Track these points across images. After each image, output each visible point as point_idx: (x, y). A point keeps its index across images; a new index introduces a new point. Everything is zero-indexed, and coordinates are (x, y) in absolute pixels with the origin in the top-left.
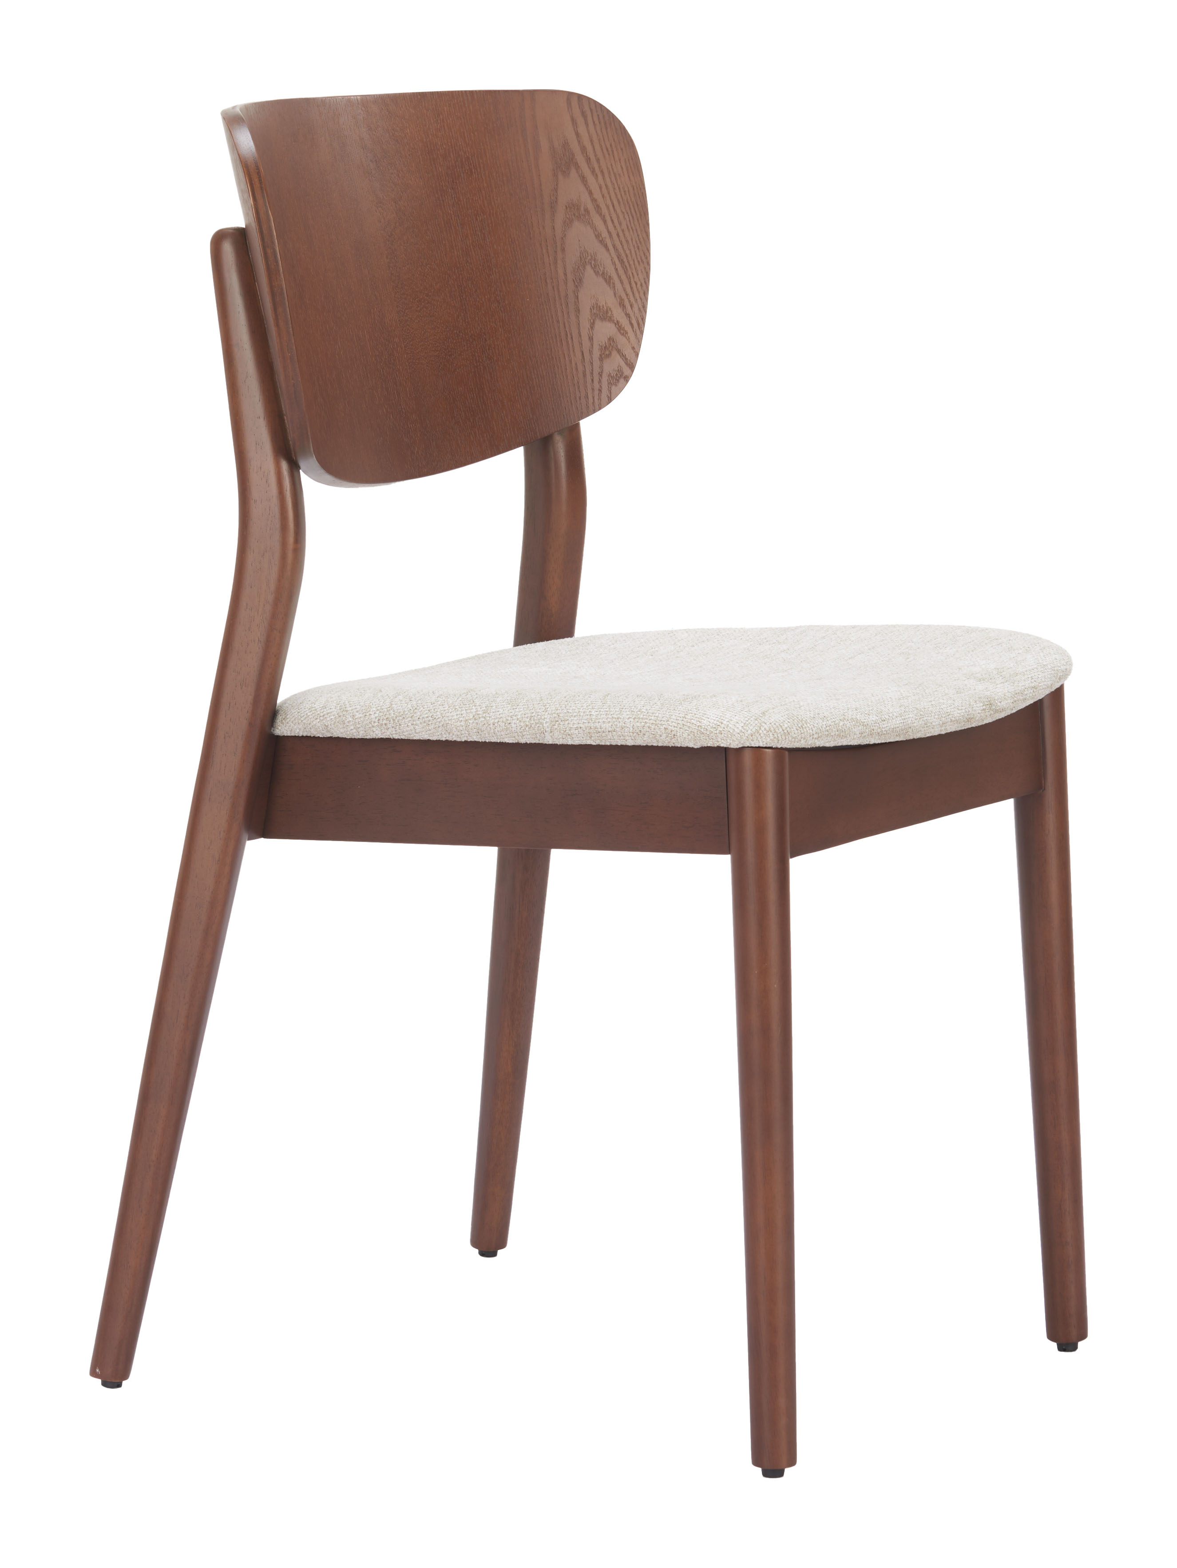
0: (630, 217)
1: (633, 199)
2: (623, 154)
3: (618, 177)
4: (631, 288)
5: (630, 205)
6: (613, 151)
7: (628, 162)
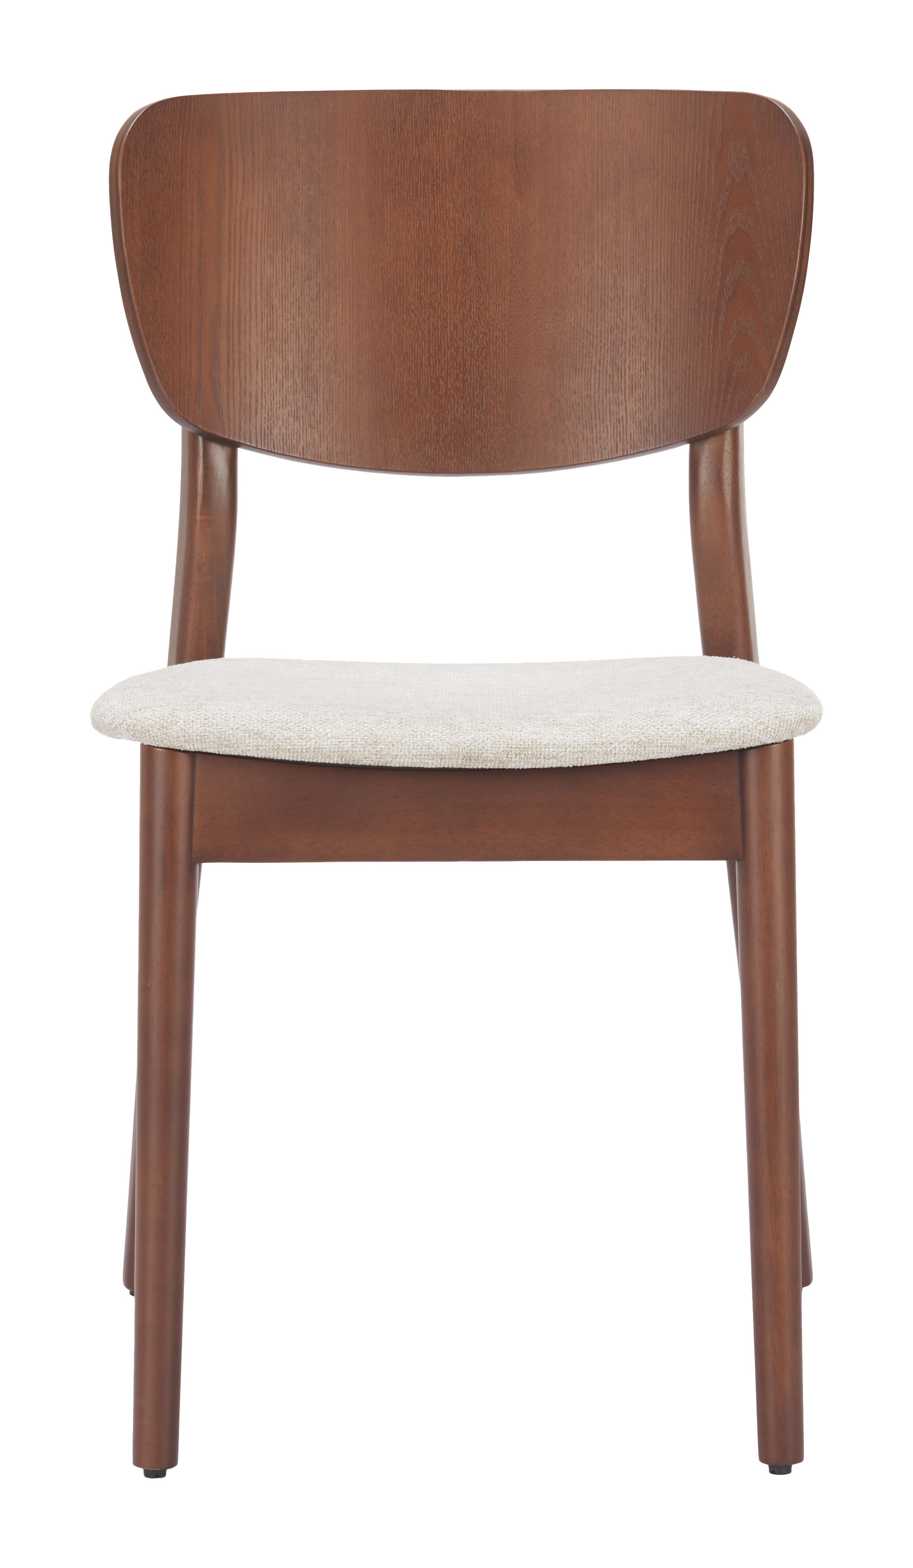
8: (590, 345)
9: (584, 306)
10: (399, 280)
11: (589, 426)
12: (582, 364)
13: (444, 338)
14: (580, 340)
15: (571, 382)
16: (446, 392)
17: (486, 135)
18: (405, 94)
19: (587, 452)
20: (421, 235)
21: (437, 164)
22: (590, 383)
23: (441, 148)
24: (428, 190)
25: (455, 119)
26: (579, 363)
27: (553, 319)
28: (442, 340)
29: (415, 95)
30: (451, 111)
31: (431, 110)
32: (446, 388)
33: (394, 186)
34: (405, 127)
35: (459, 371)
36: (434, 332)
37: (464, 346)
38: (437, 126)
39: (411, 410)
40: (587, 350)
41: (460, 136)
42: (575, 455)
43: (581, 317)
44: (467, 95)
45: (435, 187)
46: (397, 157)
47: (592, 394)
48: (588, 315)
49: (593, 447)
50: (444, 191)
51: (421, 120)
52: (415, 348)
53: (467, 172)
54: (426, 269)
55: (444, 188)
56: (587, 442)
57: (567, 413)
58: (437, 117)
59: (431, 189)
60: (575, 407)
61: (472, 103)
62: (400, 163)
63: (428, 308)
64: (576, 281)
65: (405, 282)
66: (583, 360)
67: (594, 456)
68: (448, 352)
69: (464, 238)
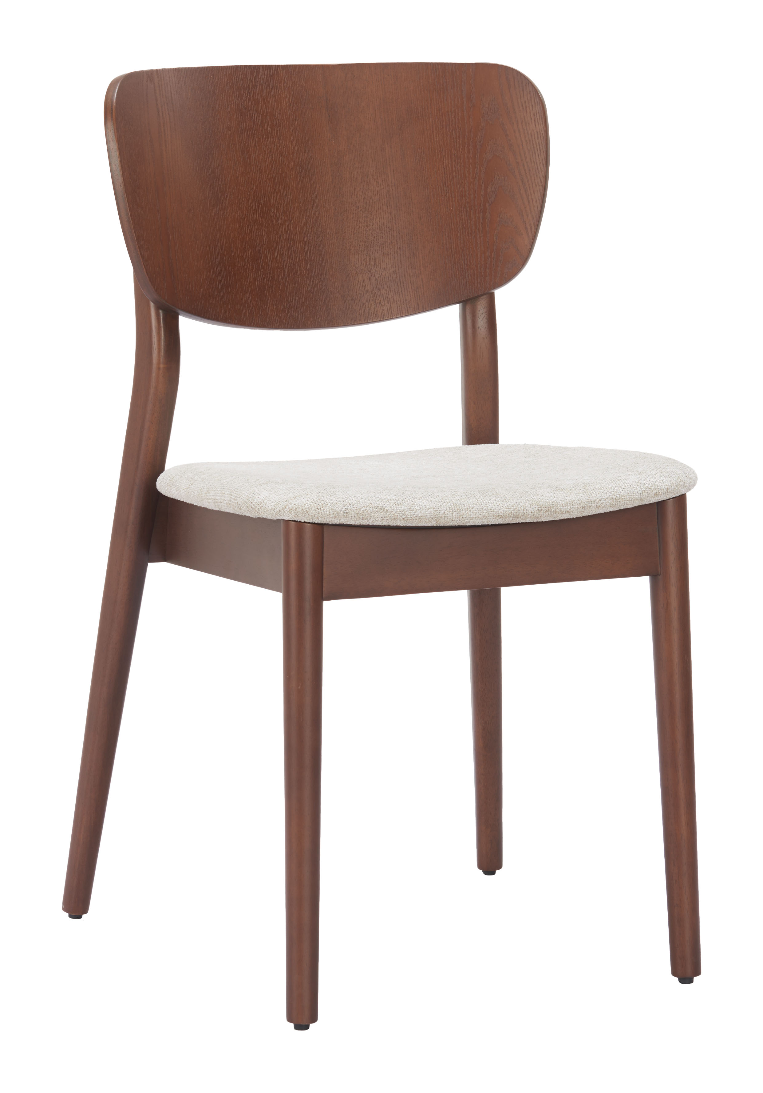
0: (533, 153)
1: (537, 141)
2: (533, 109)
3: (528, 125)
4: (529, 203)
5: (534, 145)
6: (526, 107)
7: (535, 114)
8: (392, 237)
9: (385, 211)
10: (264, 197)
11: (397, 292)
12: (388, 250)
13: (295, 235)
14: (384, 234)
15: (381, 262)
16: (300, 272)
17: (307, 95)
18: (254, 68)
19: (398, 310)
20: (273, 165)
21: (278, 116)
22: (395, 263)
23: (279, 105)
24: (275, 134)
25: (286, 85)
26: (386, 250)
27: (365, 220)
28: (294, 237)
29: (260, 69)
30: (283, 79)
31: (270, 79)
32: (300, 269)
33: (254, 131)
34: (256, 91)
35: (307, 258)
36: (288, 231)
37: (308, 241)
38: (276, 90)
39: (280, 285)
40: (390, 240)
41: (290, 96)
42: (389, 313)
43: (383, 218)
44: (292, 68)
45: (278, 132)
46: (253, 112)
47: (397, 271)
48: (388, 217)
49: (401, 307)
50: (284, 134)
51: (265, 86)
52: (278, 243)
53: (297, 121)
54: (279, 189)
55: (284, 132)
56: (397, 304)
57: (381, 284)
58: (275, 84)
59: (276, 133)
60: (386, 279)
61: (296, 73)
62: (255, 115)
63: (283, 216)
64: (377, 194)
65: (267, 198)
66: (388, 248)
67: (403, 313)
68: (299, 245)
69: (301, 166)
